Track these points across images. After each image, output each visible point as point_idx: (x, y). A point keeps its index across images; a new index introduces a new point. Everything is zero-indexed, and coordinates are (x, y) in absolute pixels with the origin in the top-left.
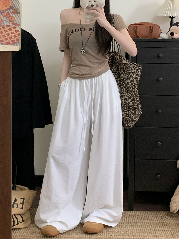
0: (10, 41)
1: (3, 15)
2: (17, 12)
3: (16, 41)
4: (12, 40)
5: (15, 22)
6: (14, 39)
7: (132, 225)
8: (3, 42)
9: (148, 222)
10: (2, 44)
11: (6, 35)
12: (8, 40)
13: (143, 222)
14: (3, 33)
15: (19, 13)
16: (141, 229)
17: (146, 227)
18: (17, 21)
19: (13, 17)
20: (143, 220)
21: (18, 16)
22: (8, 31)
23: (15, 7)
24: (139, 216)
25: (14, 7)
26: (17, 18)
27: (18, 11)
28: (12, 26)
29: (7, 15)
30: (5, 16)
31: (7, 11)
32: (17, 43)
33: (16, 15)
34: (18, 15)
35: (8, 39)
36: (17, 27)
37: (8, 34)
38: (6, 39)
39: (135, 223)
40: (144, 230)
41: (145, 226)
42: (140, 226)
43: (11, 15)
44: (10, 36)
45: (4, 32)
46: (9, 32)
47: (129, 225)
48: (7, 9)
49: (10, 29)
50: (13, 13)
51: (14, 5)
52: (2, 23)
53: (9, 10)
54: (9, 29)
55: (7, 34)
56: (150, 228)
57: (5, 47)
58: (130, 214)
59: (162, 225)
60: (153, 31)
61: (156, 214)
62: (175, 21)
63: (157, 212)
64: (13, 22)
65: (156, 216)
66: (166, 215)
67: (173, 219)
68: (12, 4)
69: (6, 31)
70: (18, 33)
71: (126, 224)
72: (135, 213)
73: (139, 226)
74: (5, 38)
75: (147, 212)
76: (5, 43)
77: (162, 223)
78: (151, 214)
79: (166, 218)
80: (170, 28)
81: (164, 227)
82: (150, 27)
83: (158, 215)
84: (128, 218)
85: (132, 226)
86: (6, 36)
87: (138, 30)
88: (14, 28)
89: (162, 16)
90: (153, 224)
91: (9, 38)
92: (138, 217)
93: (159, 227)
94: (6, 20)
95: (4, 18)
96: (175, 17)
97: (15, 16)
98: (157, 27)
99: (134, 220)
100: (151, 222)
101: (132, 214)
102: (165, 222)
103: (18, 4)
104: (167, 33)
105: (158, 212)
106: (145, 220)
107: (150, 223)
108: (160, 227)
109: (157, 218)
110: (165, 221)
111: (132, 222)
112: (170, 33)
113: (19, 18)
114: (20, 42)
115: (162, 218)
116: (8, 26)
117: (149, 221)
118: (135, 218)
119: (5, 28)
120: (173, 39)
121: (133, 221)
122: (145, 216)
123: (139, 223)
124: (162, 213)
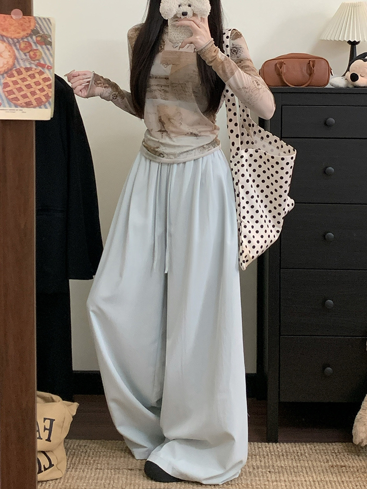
0: (32, 99)
1: (18, 47)
2: (46, 41)
3: (44, 99)
4: (36, 97)
5: (42, 62)
6: (39, 95)
7: (277, 471)
8: (19, 102)
9: (308, 464)
10: (16, 106)
11: (24, 88)
12: (28, 97)
13: (299, 465)
14: (18, 84)
15: (51, 42)
16: (294, 479)
17: (303, 476)
18: (45, 59)
19: (37, 51)
20: (298, 461)
21: (48, 49)
22: (29, 79)
23: (43, 32)
24: (290, 453)
25: (41, 32)
26: (45, 54)
27: (49, 39)
28: (36, 69)
29: (26, 48)
30: (22, 50)
31: (25, 40)
32: (47, 104)
33: (44, 46)
34: (49, 46)
35: (29, 94)
36: (46, 71)
37: (29, 86)
38: (25, 96)
39: (282, 467)
40: (301, 481)
41: (303, 472)
42: (293, 473)
43: (34, 47)
44: (32, 90)
45: (19, 81)
46: (30, 81)
47: (269, 472)
48: (26, 35)
49: (32, 76)
50: (37, 42)
51: (41, 28)
52: (16, 63)
53: (29, 38)
54: (29, 76)
55: (26, 86)
56: (312, 477)
57: (23, 112)
58: (271, 448)
59: (337, 471)
60: (314, 70)
61: (324, 448)
62: (359, 51)
63: (326, 444)
64: (37, 62)
65: (325, 453)
66: (344, 451)
67: (361, 458)
68: (37, 25)
69: (24, 80)
70: (48, 83)
71: (264, 470)
72: (281, 446)
73: (289, 473)
74: (22, 93)
75: (306, 445)
76: (21, 104)
77: (337, 466)
78: (313, 448)
79: (346, 455)
80: (350, 65)
81: (342, 475)
82: (309, 63)
83: (329, 452)
84: (267, 457)
85: (275, 473)
86: (23, 90)
87: (284, 70)
88: (41, 73)
89: (333, 40)
90: (319, 469)
91: (31, 93)
92: (287, 455)
93: (331, 476)
94: (24, 57)
95: (19, 53)
96: (359, 42)
97: (41, 50)
98: (323, 62)
99: (281, 461)
100: (315, 464)
101: (275, 448)
102: (342, 464)
103: (48, 25)
104: (344, 75)
105: (329, 445)
106: (302, 461)
107: (313, 466)
108: (334, 475)
109: (326, 457)
110: (343, 462)
111: (275, 465)
112: (349, 74)
113: (50, 54)
114: (52, 100)
115: (337, 456)
116: (28, 69)
117: (310, 462)
118: (281, 457)
119: (22, 74)
120: (355, 87)
121: (279, 462)
122: (301, 453)
123: (290, 467)
124: (337, 446)
